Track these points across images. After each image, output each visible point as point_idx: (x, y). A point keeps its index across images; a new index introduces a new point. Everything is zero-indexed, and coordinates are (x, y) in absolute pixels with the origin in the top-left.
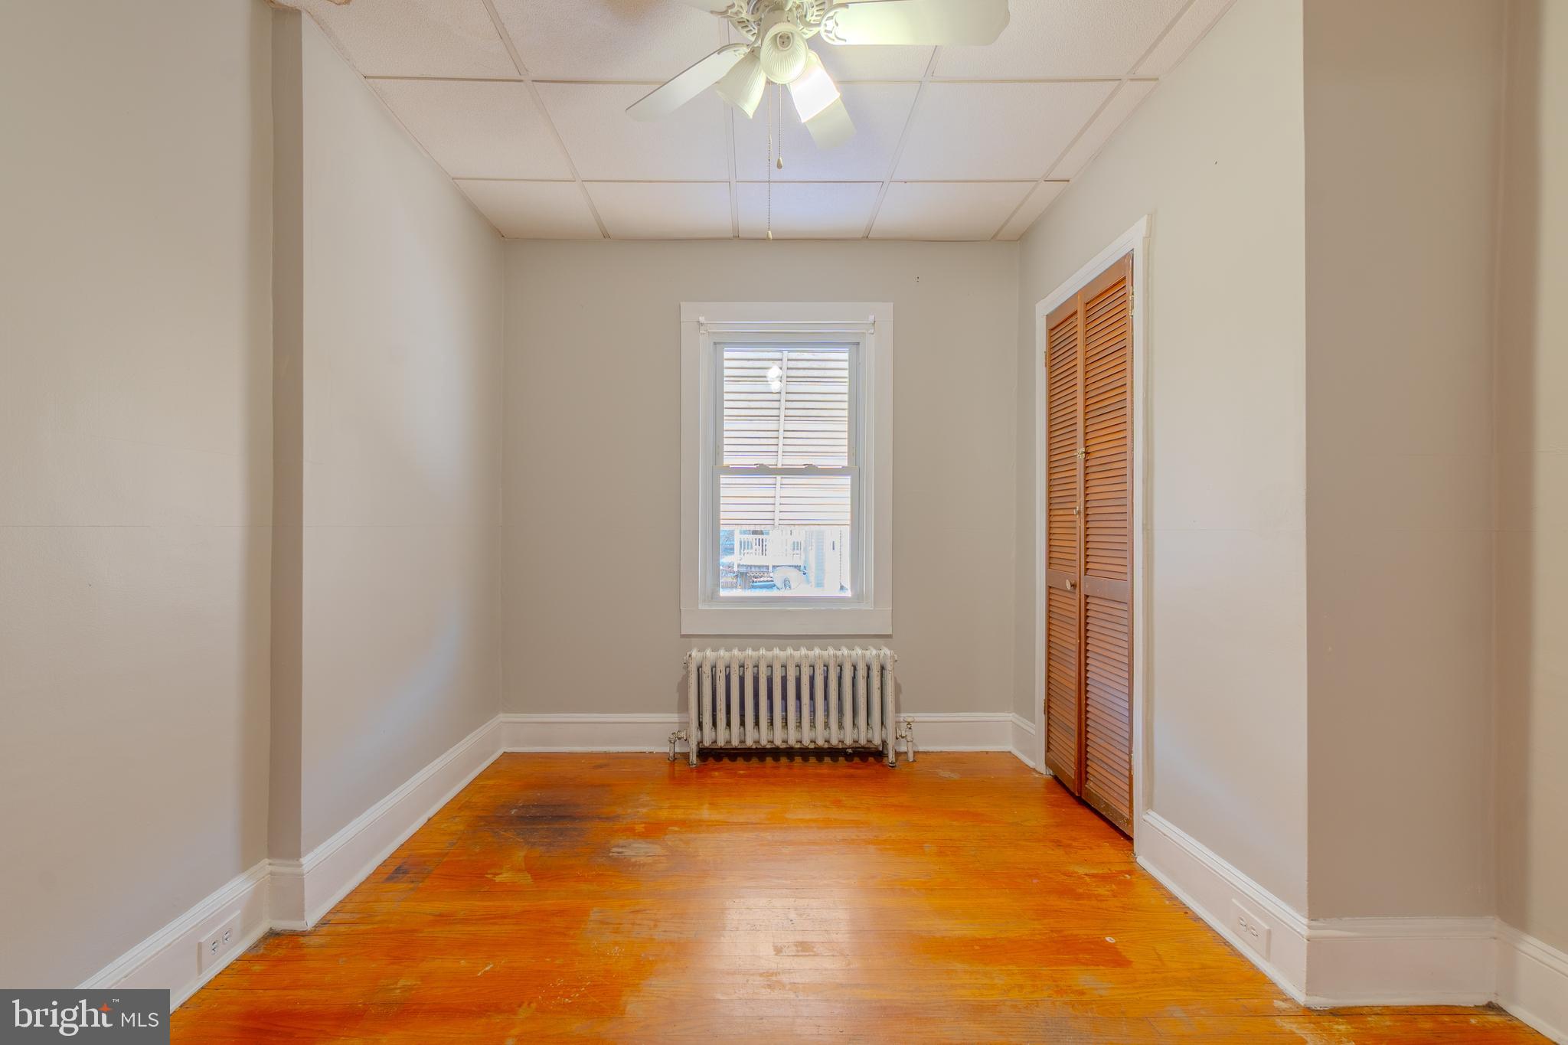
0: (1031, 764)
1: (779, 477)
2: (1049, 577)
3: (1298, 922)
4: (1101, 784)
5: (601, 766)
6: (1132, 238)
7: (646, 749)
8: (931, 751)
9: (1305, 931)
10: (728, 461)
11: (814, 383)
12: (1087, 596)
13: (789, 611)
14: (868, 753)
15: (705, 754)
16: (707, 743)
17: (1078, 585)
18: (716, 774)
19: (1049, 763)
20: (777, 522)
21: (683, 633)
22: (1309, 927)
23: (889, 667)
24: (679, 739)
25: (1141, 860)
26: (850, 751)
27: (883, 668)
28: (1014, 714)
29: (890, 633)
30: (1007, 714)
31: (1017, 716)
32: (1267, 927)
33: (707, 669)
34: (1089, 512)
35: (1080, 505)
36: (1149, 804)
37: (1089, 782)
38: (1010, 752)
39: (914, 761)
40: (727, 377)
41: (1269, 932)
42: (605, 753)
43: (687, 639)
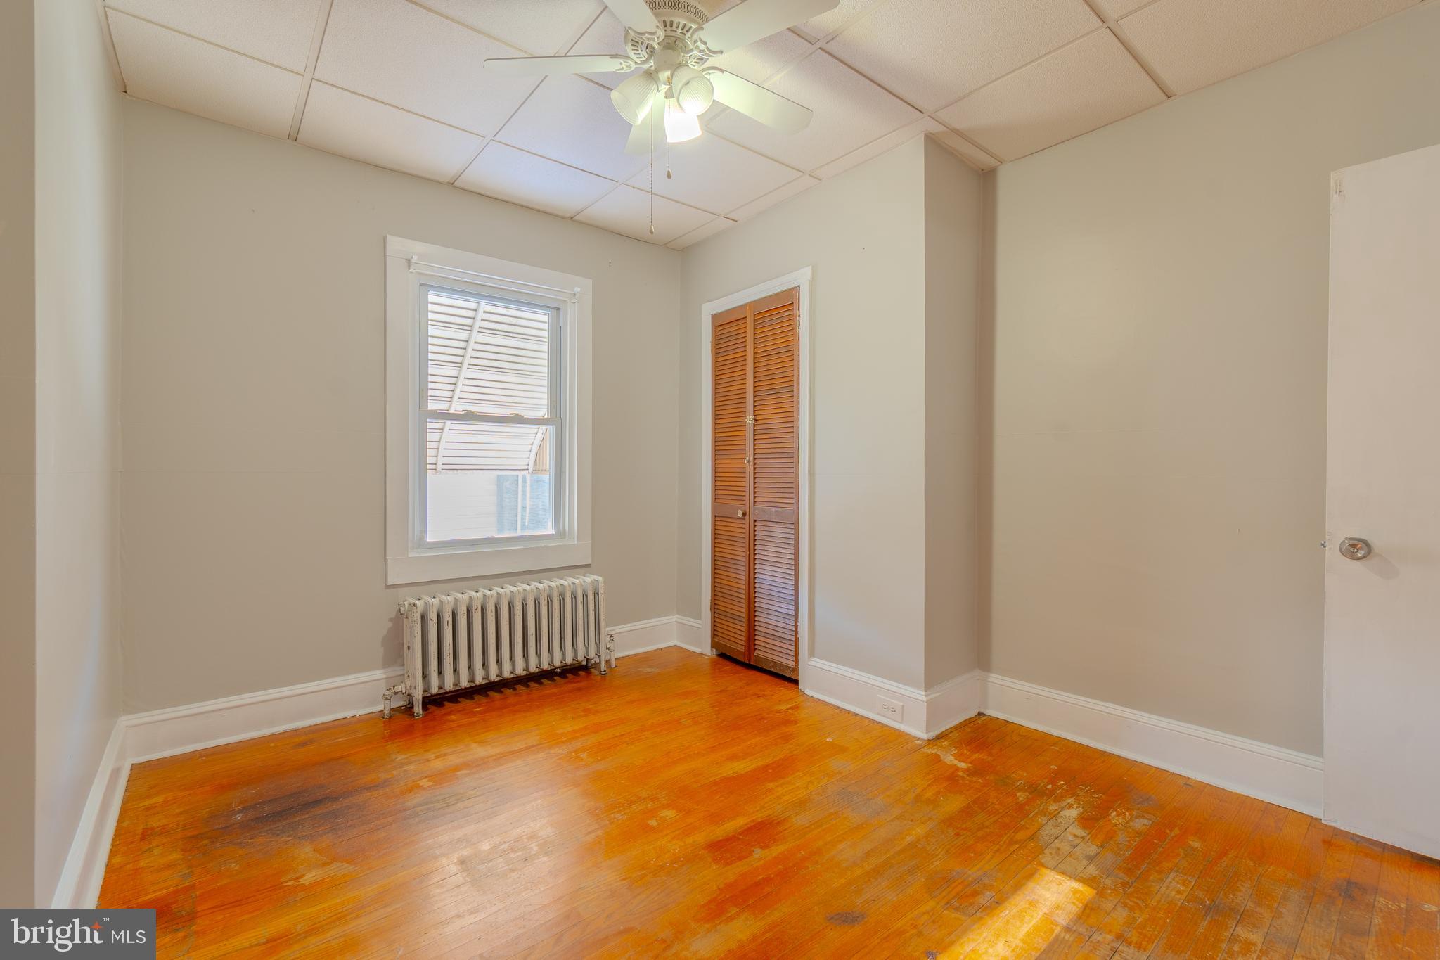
0: (698, 650)
1: (448, 423)
2: (714, 508)
3: (920, 695)
4: (768, 652)
5: (305, 744)
6: (801, 277)
7: (348, 714)
8: (624, 655)
9: (924, 699)
10: (432, 405)
11: (506, 337)
12: (755, 521)
13: (502, 551)
14: (573, 669)
15: (432, 702)
16: (434, 689)
17: (748, 514)
18: (453, 717)
19: (714, 645)
20: (440, 467)
21: (390, 583)
22: (926, 696)
23: (601, 591)
24: (396, 693)
25: (808, 692)
26: (558, 670)
27: (596, 594)
28: (677, 616)
29: (589, 562)
30: (671, 617)
31: (679, 617)
32: (902, 704)
33: (432, 616)
34: (757, 461)
35: (749, 456)
36: (812, 653)
37: (756, 651)
38: (676, 646)
39: (616, 667)
40: (432, 320)
41: (903, 706)
42: (292, 731)
43: (395, 590)
